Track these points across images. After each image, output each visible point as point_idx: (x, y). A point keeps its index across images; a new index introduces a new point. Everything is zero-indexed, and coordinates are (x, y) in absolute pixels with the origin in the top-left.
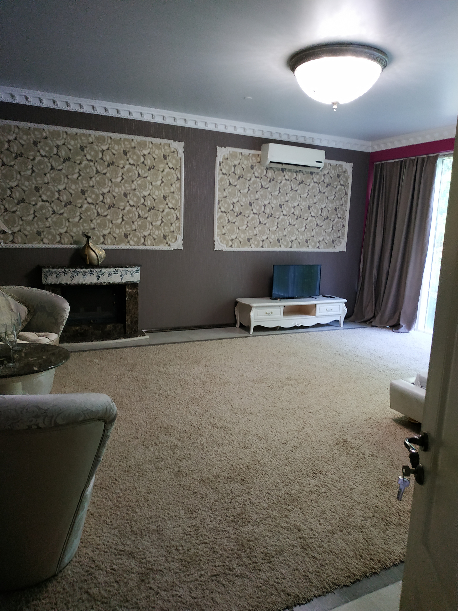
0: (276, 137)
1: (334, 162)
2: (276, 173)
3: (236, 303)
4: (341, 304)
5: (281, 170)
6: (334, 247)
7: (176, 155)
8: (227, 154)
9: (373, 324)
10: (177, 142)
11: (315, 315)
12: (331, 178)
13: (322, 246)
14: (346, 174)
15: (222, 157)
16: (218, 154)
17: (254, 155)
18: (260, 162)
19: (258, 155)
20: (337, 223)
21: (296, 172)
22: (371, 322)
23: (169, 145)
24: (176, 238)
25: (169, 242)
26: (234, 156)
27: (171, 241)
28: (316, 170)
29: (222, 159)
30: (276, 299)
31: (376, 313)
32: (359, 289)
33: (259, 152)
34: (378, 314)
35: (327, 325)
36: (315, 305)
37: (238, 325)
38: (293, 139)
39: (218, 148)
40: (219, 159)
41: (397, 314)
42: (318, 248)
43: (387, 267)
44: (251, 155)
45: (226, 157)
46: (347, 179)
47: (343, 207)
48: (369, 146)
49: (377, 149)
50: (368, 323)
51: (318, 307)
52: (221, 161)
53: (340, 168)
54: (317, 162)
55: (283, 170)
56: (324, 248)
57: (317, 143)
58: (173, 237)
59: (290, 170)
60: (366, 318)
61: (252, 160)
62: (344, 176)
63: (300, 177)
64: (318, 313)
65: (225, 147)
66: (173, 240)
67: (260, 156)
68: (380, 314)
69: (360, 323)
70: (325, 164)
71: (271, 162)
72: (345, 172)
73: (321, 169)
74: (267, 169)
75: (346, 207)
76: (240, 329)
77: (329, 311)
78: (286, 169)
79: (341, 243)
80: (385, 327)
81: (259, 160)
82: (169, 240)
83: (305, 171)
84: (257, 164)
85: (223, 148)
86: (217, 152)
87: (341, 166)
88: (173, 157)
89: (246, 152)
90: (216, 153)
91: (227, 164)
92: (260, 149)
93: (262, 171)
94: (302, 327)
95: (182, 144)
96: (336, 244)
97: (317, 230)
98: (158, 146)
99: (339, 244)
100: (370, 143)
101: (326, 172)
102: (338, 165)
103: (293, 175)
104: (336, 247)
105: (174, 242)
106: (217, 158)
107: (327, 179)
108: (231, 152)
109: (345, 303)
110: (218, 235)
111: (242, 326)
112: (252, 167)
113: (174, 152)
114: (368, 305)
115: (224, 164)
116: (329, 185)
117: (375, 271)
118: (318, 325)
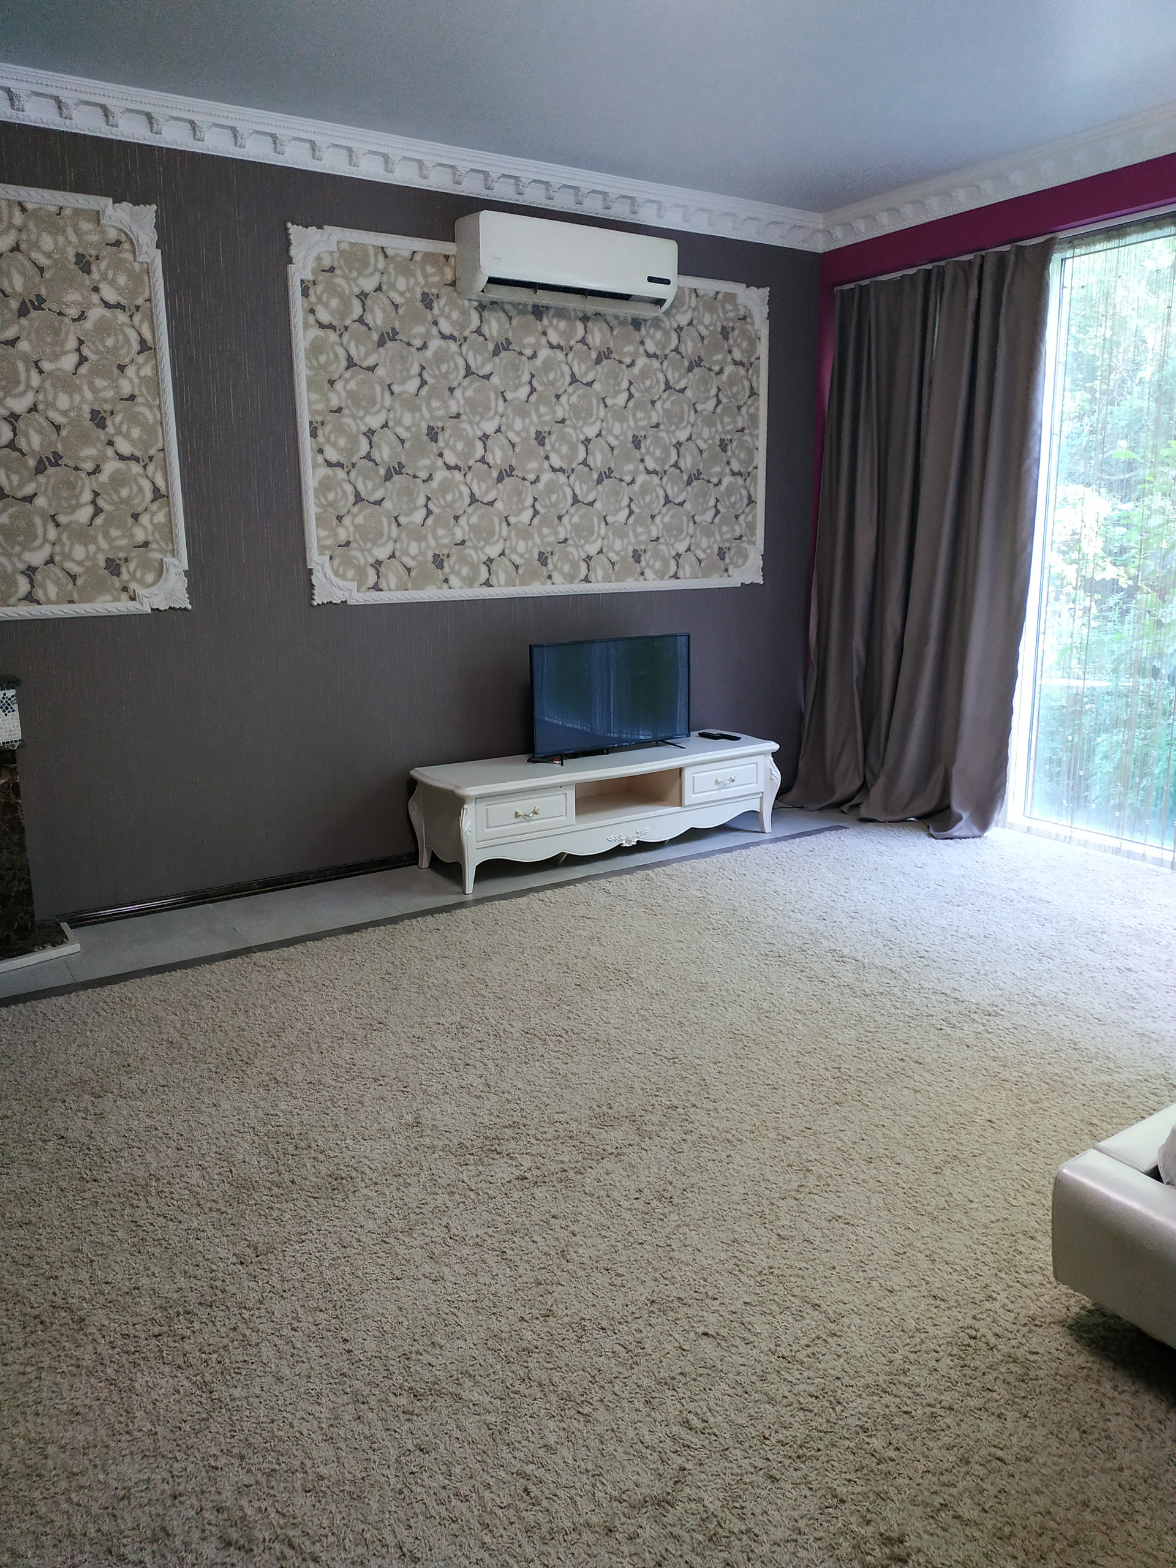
0: (504, 192)
1: (708, 286)
2: (514, 322)
3: (412, 784)
4: (760, 759)
5: (533, 313)
6: (726, 570)
7: (128, 256)
8: (331, 253)
9: (864, 812)
10: (125, 205)
11: (680, 804)
12: (703, 338)
13: (688, 570)
14: (749, 327)
15: (311, 265)
16: (293, 252)
17: (429, 257)
18: (453, 284)
19: (447, 257)
20: (730, 491)
21: (585, 319)
22: (857, 806)
23: (96, 217)
24: (160, 571)
25: (133, 586)
26: (355, 259)
27: (141, 582)
28: (648, 312)
29: (314, 272)
30: (548, 758)
31: (868, 775)
32: (810, 704)
33: (448, 248)
34: (876, 778)
35: (723, 829)
36: (680, 770)
37: (425, 860)
38: (564, 202)
39: (294, 230)
40: (300, 270)
41: (938, 774)
42: (675, 576)
43: (898, 623)
44: (418, 257)
45: (327, 262)
46: (753, 341)
47: (747, 438)
48: (819, 231)
49: (842, 239)
50: (845, 808)
51: (687, 774)
52: (311, 278)
53: (728, 307)
54: (651, 279)
55: (538, 312)
56: (694, 576)
57: (647, 217)
58: (146, 565)
59: (561, 313)
60: (840, 793)
61: (426, 276)
62: (744, 334)
63: (597, 336)
64: (689, 797)
65: (320, 227)
66: (150, 577)
67: (452, 260)
68: (882, 780)
69: (820, 809)
70: (680, 289)
71: (492, 281)
72: (744, 318)
73: (666, 306)
74: (481, 308)
75: (757, 436)
76: (433, 875)
77: (725, 786)
78: (547, 308)
79: (746, 557)
80: (905, 820)
81: (449, 276)
82: (133, 578)
83: (616, 317)
84: (445, 290)
85: (313, 230)
86: (288, 243)
87: (731, 297)
88: (119, 264)
89: (401, 245)
90: (288, 250)
91: (332, 290)
92: (451, 237)
93: (465, 313)
94: (642, 847)
95: (149, 212)
96: (732, 562)
97: (666, 517)
98: (53, 221)
99: (740, 561)
100: (818, 220)
101: (683, 319)
102: (720, 296)
103: (573, 329)
104: (730, 572)
105: (155, 583)
106: (291, 268)
107: (690, 344)
108: (345, 246)
109: (774, 755)
110: (322, 549)
111: (436, 863)
112: (427, 301)
113: (118, 243)
114: (842, 751)
115: (319, 289)
116: (696, 363)
117: (858, 642)
118: (693, 835)
